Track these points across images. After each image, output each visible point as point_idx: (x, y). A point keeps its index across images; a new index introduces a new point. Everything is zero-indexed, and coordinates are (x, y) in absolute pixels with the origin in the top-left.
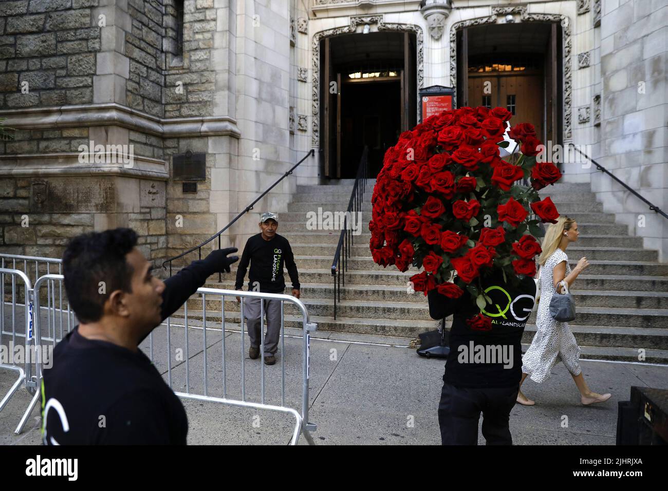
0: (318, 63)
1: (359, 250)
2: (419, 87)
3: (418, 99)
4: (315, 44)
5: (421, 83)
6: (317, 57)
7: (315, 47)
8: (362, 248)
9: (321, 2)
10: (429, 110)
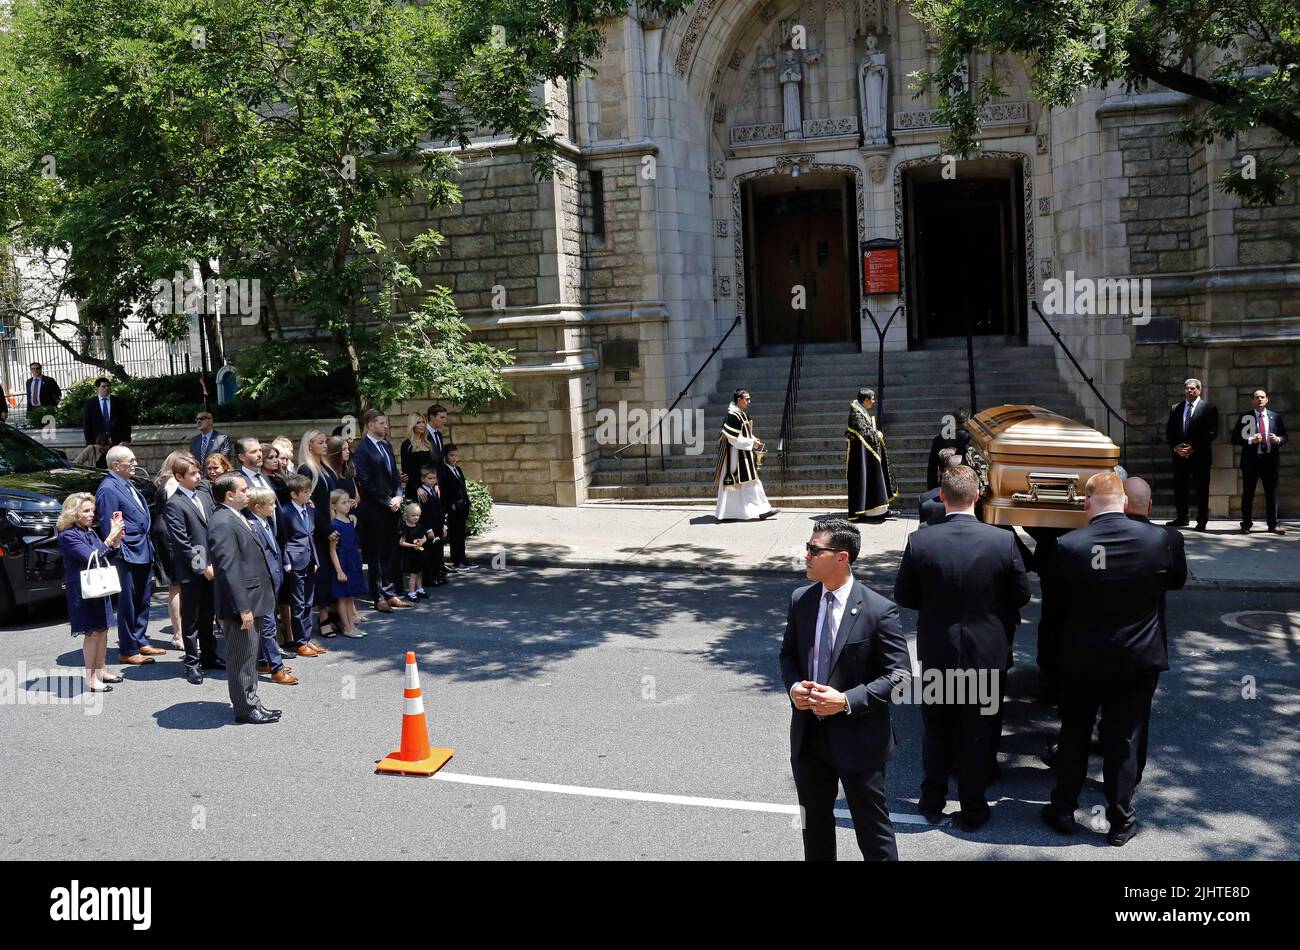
0: (740, 212)
2: (860, 240)
3: (860, 253)
4: (735, 190)
5: (862, 235)
6: (738, 205)
7: (735, 193)
9: (740, 138)
10: (871, 267)
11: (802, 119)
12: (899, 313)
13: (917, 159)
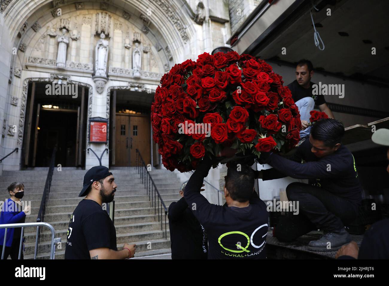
0: (26, 96)
1: (52, 209)
2: (88, 117)
3: (88, 123)
4: (25, 85)
5: (90, 115)
6: (26, 92)
7: (25, 86)
8: (54, 208)
9: (32, 61)
10: (94, 129)
11: (66, 59)
12: (106, 152)
13: (118, 86)
